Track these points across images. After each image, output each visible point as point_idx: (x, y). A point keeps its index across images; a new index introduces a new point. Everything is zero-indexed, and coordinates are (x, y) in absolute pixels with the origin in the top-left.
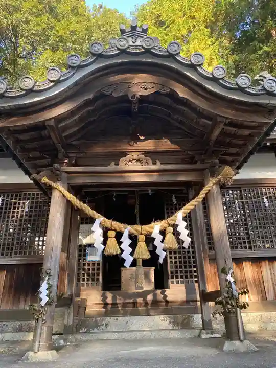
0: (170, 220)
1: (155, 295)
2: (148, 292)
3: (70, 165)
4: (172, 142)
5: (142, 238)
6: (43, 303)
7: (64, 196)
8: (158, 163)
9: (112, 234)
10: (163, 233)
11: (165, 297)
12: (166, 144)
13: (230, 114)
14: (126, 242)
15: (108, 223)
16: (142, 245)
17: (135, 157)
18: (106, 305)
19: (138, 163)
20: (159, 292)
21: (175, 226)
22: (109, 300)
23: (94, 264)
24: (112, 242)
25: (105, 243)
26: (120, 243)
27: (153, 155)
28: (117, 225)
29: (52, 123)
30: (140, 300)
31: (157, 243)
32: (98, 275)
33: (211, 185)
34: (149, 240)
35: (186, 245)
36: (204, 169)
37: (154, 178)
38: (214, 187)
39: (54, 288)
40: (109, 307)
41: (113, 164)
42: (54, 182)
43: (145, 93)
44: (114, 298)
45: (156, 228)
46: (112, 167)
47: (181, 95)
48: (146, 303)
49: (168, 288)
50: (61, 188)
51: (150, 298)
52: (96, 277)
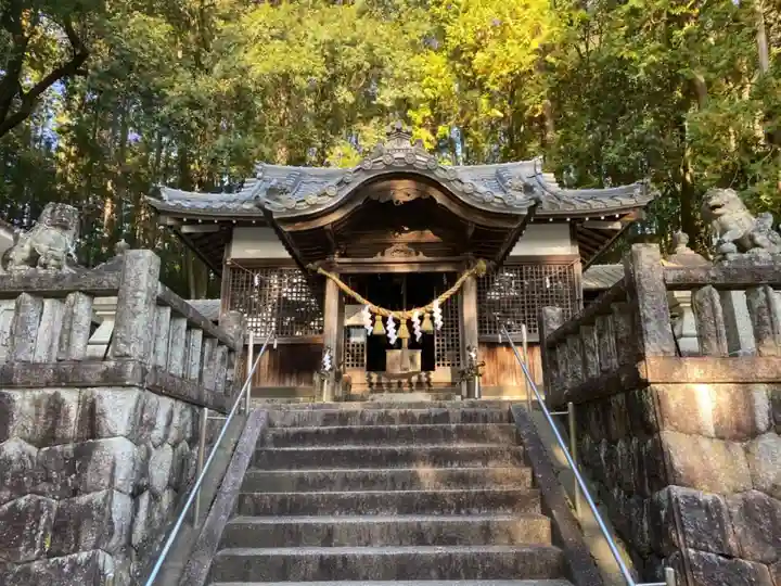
0: (427, 307)
1: (420, 377)
2: (414, 374)
3: (341, 256)
4: (435, 234)
5: (403, 321)
6: (327, 369)
7: (337, 285)
8: (421, 254)
9: (379, 318)
10: (421, 318)
11: (429, 379)
12: (429, 236)
13: (480, 220)
14: (391, 325)
15: (375, 309)
16: (404, 327)
17: (400, 248)
18: (371, 385)
19: (402, 254)
20: (423, 374)
21: (432, 312)
22: (374, 380)
23: (358, 346)
24: (379, 324)
25: (373, 325)
26: (385, 326)
27: (416, 246)
28: (383, 311)
29: (330, 227)
30: (405, 381)
31: (416, 326)
32: (363, 355)
33: (466, 277)
34: (410, 323)
35: (439, 328)
36: (461, 262)
37: (416, 269)
38: (469, 278)
39: (334, 360)
40: (374, 387)
41: (379, 254)
42: (329, 271)
43: (408, 199)
44: (379, 378)
45: (415, 314)
46: (378, 258)
47: (439, 201)
48: (411, 384)
49: (433, 369)
50: (334, 278)
51: (414, 379)
52: (360, 358)
